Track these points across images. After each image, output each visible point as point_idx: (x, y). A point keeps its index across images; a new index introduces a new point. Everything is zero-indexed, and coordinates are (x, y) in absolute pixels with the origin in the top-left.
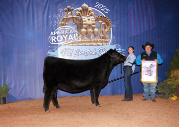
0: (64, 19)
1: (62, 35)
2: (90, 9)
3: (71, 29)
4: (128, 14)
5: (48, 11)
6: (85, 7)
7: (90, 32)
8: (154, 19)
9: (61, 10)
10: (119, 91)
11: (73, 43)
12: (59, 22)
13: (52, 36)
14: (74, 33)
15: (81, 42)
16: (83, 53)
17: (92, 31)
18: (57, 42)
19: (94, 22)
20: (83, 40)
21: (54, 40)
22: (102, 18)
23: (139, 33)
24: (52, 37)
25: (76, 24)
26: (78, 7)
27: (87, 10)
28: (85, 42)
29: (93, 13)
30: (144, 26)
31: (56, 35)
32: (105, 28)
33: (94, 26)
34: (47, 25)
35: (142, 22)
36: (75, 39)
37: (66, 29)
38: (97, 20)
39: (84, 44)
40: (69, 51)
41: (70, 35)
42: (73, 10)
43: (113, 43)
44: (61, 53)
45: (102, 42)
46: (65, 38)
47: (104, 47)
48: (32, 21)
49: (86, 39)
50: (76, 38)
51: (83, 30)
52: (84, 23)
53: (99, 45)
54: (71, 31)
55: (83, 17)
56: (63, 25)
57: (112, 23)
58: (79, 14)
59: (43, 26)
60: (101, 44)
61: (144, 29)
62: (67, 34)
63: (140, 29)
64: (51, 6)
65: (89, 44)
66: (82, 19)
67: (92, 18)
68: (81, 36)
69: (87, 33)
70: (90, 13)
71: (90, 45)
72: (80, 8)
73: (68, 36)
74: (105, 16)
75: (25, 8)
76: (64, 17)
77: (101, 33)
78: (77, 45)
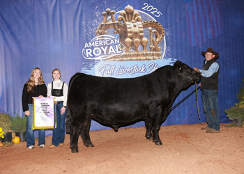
0: (102, 25)
1: (100, 47)
2: (136, 12)
3: (112, 39)
4: (185, 18)
5: (81, 15)
6: (130, 10)
7: (137, 42)
8: (219, 24)
9: (97, 14)
10: (177, 119)
11: (114, 57)
12: (95, 30)
13: (87, 48)
14: (115, 45)
15: (126, 56)
16: (129, 70)
17: (139, 40)
18: (94, 56)
19: (142, 29)
20: (128, 53)
21: (89, 53)
22: (152, 24)
23: (200, 43)
24: (87, 50)
25: (118, 32)
26: (120, 10)
28: (130, 56)
29: (140, 17)
30: (207, 33)
31: (92, 48)
32: (156, 37)
33: (142, 34)
34: (80, 34)
35: (204, 28)
36: (118, 52)
37: (106, 39)
38: (145, 26)
39: (129, 58)
40: (109, 68)
41: (111, 47)
42: (113, 13)
43: (167, 57)
44: (100, 70)
45: (153, 55)
46: (105, 50)
47: (155, 61)
48: (59, 28)
49: (132, 52)
50: (119, 50)
51: (128, 40)
53: (149, 60)
54: (112, 42)
55: (127, 23)
56: (101, 34)
57: (166, 30)
58: (122, 19)
59: (75, 36)
60: (152, 58)
61: (207, 37)
62: (106, 45)
63: (202, 37)
64: (84, 10)
65: (136, 58)
66: (125, 25)
67: (139, 24)
68: (125, 47)
69: (132, 44)
70: (137, 18)
71: (137, 60)
72: (123, 12)
73: (108, 48)
74: (156, 21)
75: (51, 12)
76: (103, 23)
77: (152, 43)
78: (120, 61)
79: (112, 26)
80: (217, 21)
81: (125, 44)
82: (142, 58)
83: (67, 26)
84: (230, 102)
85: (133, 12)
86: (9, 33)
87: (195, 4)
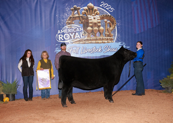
0: (70, 18)
1: (69, 33)
2: (96, 8)
3: (78, 27)
4: (131, 13)
5: (56, 10)
6: (91, 7)
7: (96, 30)
8: (157, 17)
9: (67, 9)
10: (125, 87)
11: (79, 41)
12: (65, 21)
14: (80, 32)
15: (88, 40)
16: (90, 50)
17: (98, 29)
18: (64, 40)
19: (100, 21)
20: (89, 38)
21: (61, 38)
22: (107, 16)
23: (142, 31)
24: (59, 35)
25: (82, 22)
26: (84, 7)
27: (92, 9)
28: (91, 40)
29: (98, 12)
30: (147, 24)
31: (63, 34)
32: (110, 27)
33: (100, 24)
34: (54, 23)
35: (145, 20)
36: (82, 37)
37: (73, 27)
38: (102, 18)
39: (90, 42)
40: (75, 48)
41: (77, 33)
42: (79, 9)
43: (117, 41)
45: (107, 39)
46: (72, 36)
47: (109, 44)
48: (39, 19)
49: (92, 37)
50: (83, 36)
51: (89, 28)
52: (90, 21)
53: (105, 43)
54: (78, 30)
55: (89, 16)
56: (70, 24)
57: (117, 22)
58: (85, 13)
59: (51, 25)
60: (107, 42)
61: (147, 27)
62: (73, 32)
63: (144, 26)
64: (58, 6)
65: (95, 42)
66: (88, 18)
67: (98, 17)
68: (87, 34)
69: (92, 31)
70: (96, 12)
71: (96, 43)
72: (86, 8)
73: (75, 34)
74: (110, 15)
75: (33, 8)
76: (71, 16)
77: (107, 31)
78: (83, 43)
79: (78, 18)
80: (155, 16)
81: (87, 31)
82: (99, 42)
83: (45, 18)
84: (163, 74)
85: (93, 8)
86: (3, 22)
87: (139, 3)
